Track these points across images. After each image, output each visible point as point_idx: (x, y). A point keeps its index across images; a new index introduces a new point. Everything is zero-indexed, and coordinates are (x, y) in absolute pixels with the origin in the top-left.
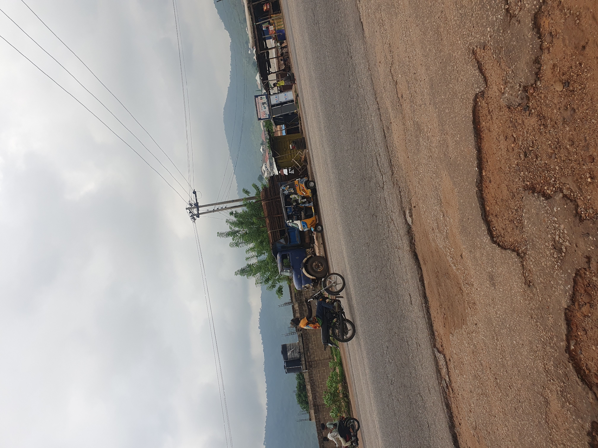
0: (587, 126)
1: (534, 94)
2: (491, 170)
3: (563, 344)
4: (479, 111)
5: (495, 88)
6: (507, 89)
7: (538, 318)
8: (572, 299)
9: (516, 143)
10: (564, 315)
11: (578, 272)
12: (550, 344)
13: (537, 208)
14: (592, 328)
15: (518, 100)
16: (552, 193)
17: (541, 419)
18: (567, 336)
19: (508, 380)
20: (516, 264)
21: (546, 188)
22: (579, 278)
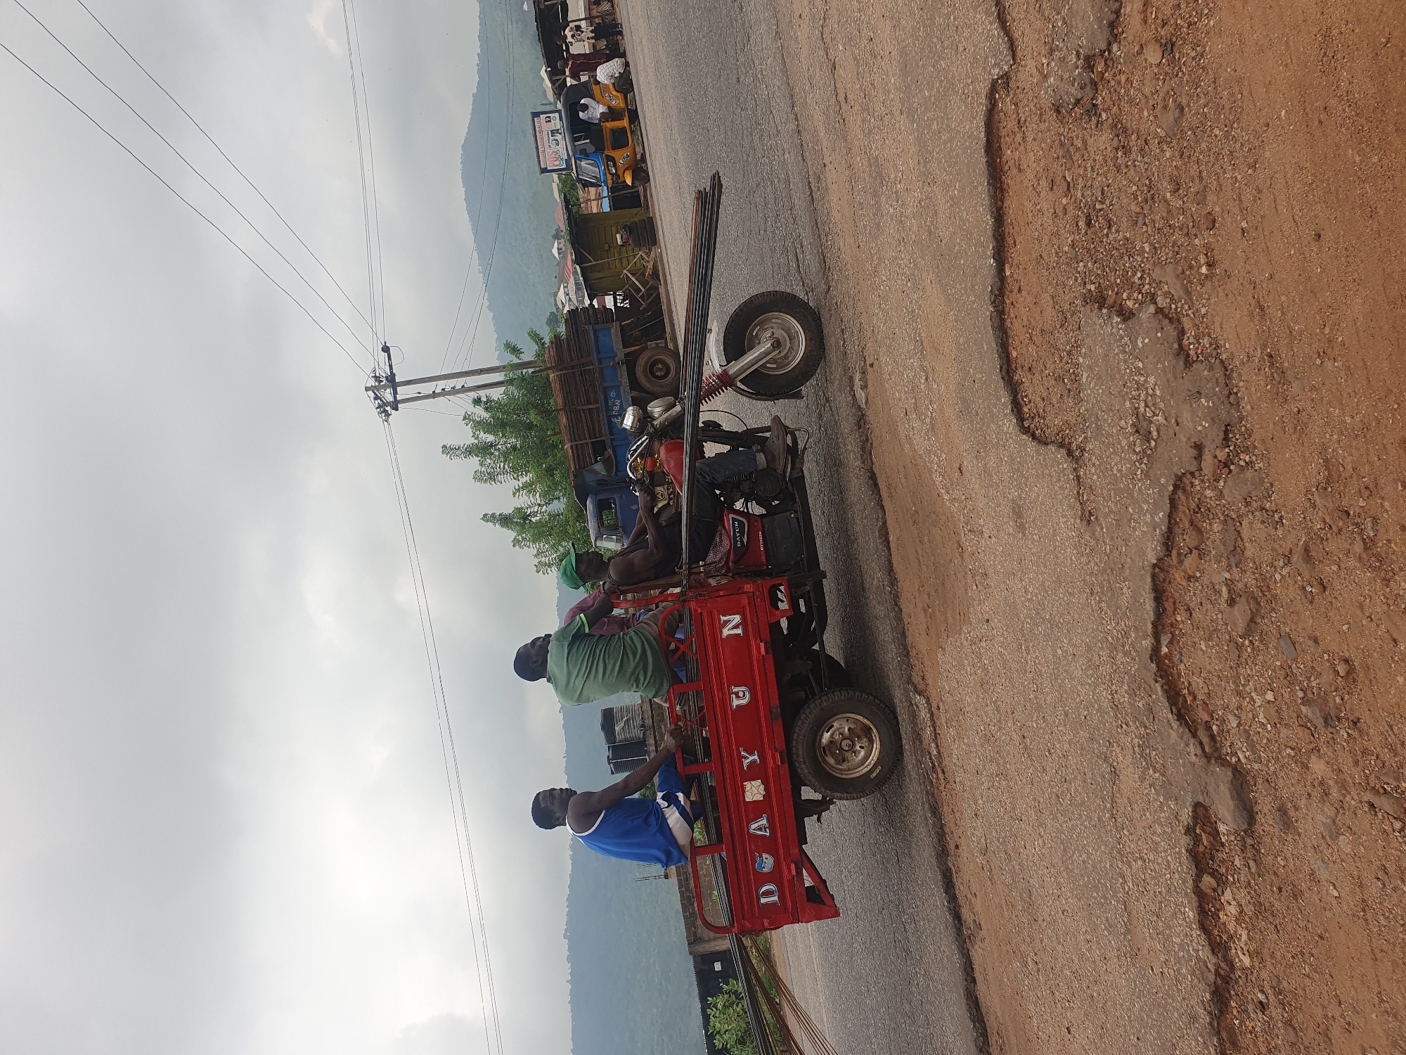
0: (1204, 145)
1: (1107, 74)
2: (1022, 262)
3: (1147, 643)
4: (999, 122)
5: (1030, 65)
6: (1053, 64)
7: (1103, 593)
8: (1167, 543)
9: (1071, 196)
10: (1149, 580)
11: (1179, 482)
12: (1123, 646)
13: (1105, 344)
14: (1201, 603)
15: (1074, 91)
16: (1136, 306)
17: (1103, 812)
18: (1154, 625)
19: (1047, 737)
20: (1064, 475)
21: (1125, 296)
22: (1180, 493)
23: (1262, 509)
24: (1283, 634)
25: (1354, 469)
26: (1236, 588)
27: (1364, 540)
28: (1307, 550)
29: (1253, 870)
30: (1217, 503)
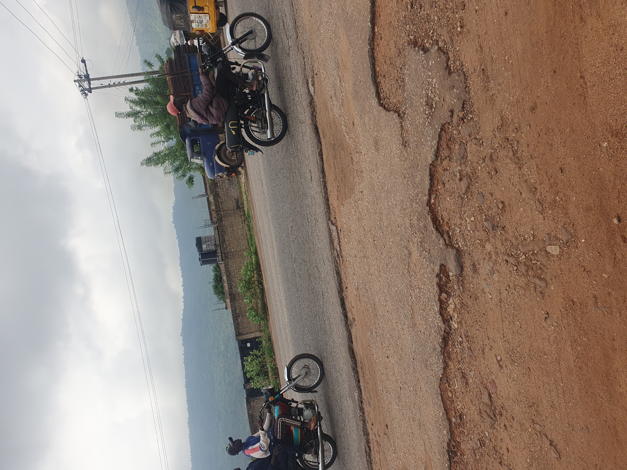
2: (383, 25)
3: (426, 198)
7: (409, 177)
10: (428, 171)
11: (443, 127)
12: (416, 200)
13: (416, 63)
14: (449, 180)
16: (430, 46)
17: (405, 270)
18: (429, 190)
19: (383, 240)
20: (396, 125)
21: (425, 42)
22: (443, 132)
23: (476, 138)
24: (480, 192)
25: (512, 120)
26: (463, 174)
27: (513, 151)
28: (491, 156)
29: (461, 290)
30: (458, 136)
